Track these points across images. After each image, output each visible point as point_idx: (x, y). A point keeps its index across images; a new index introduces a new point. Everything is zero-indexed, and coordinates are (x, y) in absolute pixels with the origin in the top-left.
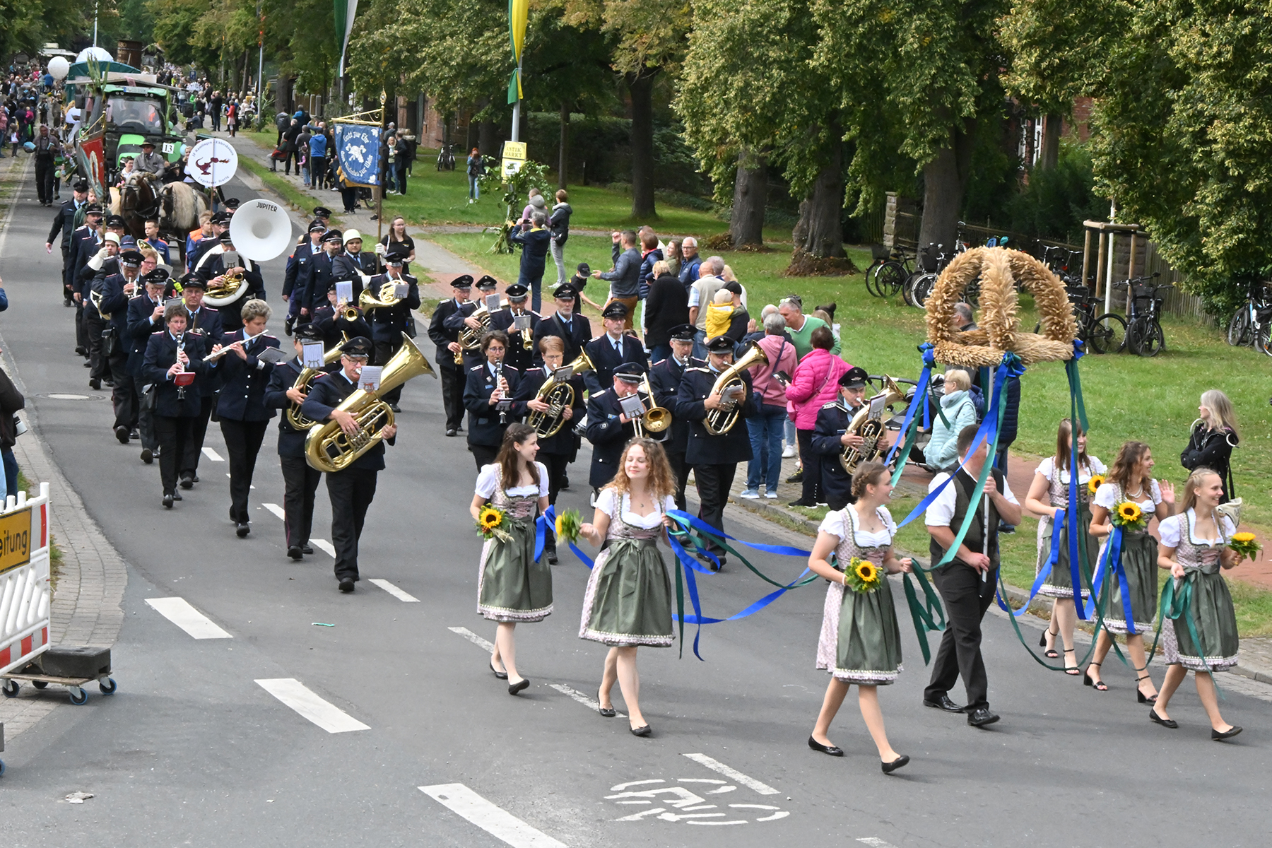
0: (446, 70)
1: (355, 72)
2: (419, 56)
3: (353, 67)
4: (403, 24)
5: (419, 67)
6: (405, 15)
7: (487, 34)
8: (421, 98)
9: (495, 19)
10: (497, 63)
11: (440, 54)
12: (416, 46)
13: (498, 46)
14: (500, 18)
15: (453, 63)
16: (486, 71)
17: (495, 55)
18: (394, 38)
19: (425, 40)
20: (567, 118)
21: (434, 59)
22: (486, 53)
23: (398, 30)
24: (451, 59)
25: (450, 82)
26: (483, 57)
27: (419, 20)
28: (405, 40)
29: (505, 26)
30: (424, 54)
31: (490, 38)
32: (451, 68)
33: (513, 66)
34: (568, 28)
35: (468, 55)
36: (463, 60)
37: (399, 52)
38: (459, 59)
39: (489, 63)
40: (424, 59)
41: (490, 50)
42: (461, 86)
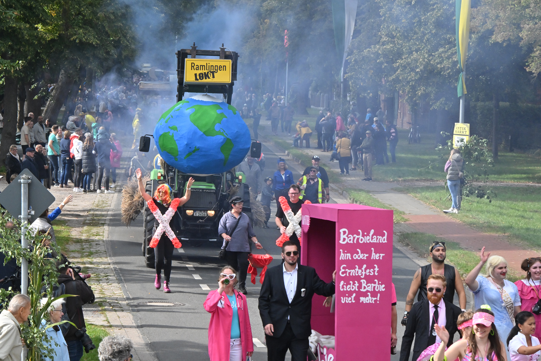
0: (413, 74)
1: (351, 77)
2: (395, 65)
3: (349, 74)
4: (383, 44)
5: (395, 73)
6: (385, 39)
7: (441, 50)
8: (396, 95)
9: (445, 39)
10: (448, 69)
11: (409, 64)
12: (392, 59)
13: (448, 58)
14: (450, 38)
15: (418, 70)
16: (440, 75)
17: (446, 64)
18: (377, 55)
19: (399, 55)
20: (497, 106)
21: (405, 67)
22: (441, 63)
23: (379, 49)
24: (417, 67)
25: (416, 83)
26: (439, 66)
27: (395, 41)
28: (385, 56)
29: (453, 44)
30: (398, 64)
31: (443, 52)
32: (417, 73)
33: (459, 71)
34: (496, 44)
35: (428, 64)
36: (424, 67)
37: (381, 63)
38: (422, 67)
39: (443, 69)
40: (398, 67)
41: (443, 60)
42: (423, 86)
